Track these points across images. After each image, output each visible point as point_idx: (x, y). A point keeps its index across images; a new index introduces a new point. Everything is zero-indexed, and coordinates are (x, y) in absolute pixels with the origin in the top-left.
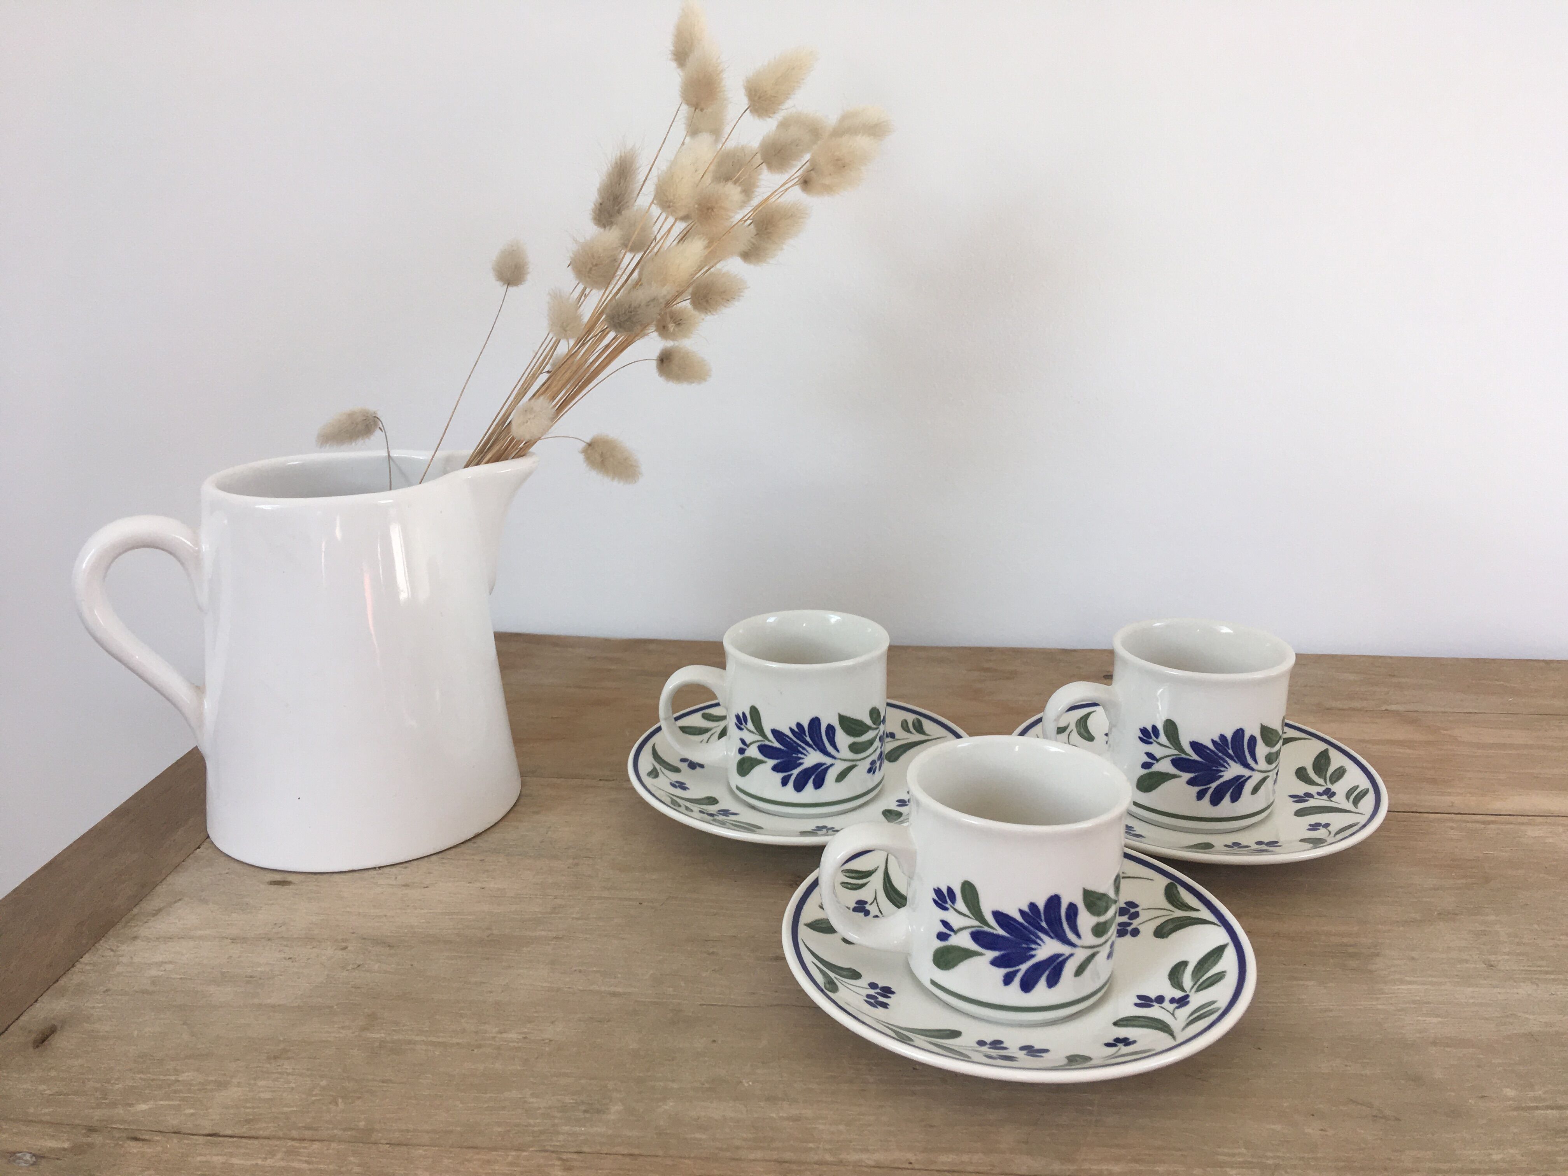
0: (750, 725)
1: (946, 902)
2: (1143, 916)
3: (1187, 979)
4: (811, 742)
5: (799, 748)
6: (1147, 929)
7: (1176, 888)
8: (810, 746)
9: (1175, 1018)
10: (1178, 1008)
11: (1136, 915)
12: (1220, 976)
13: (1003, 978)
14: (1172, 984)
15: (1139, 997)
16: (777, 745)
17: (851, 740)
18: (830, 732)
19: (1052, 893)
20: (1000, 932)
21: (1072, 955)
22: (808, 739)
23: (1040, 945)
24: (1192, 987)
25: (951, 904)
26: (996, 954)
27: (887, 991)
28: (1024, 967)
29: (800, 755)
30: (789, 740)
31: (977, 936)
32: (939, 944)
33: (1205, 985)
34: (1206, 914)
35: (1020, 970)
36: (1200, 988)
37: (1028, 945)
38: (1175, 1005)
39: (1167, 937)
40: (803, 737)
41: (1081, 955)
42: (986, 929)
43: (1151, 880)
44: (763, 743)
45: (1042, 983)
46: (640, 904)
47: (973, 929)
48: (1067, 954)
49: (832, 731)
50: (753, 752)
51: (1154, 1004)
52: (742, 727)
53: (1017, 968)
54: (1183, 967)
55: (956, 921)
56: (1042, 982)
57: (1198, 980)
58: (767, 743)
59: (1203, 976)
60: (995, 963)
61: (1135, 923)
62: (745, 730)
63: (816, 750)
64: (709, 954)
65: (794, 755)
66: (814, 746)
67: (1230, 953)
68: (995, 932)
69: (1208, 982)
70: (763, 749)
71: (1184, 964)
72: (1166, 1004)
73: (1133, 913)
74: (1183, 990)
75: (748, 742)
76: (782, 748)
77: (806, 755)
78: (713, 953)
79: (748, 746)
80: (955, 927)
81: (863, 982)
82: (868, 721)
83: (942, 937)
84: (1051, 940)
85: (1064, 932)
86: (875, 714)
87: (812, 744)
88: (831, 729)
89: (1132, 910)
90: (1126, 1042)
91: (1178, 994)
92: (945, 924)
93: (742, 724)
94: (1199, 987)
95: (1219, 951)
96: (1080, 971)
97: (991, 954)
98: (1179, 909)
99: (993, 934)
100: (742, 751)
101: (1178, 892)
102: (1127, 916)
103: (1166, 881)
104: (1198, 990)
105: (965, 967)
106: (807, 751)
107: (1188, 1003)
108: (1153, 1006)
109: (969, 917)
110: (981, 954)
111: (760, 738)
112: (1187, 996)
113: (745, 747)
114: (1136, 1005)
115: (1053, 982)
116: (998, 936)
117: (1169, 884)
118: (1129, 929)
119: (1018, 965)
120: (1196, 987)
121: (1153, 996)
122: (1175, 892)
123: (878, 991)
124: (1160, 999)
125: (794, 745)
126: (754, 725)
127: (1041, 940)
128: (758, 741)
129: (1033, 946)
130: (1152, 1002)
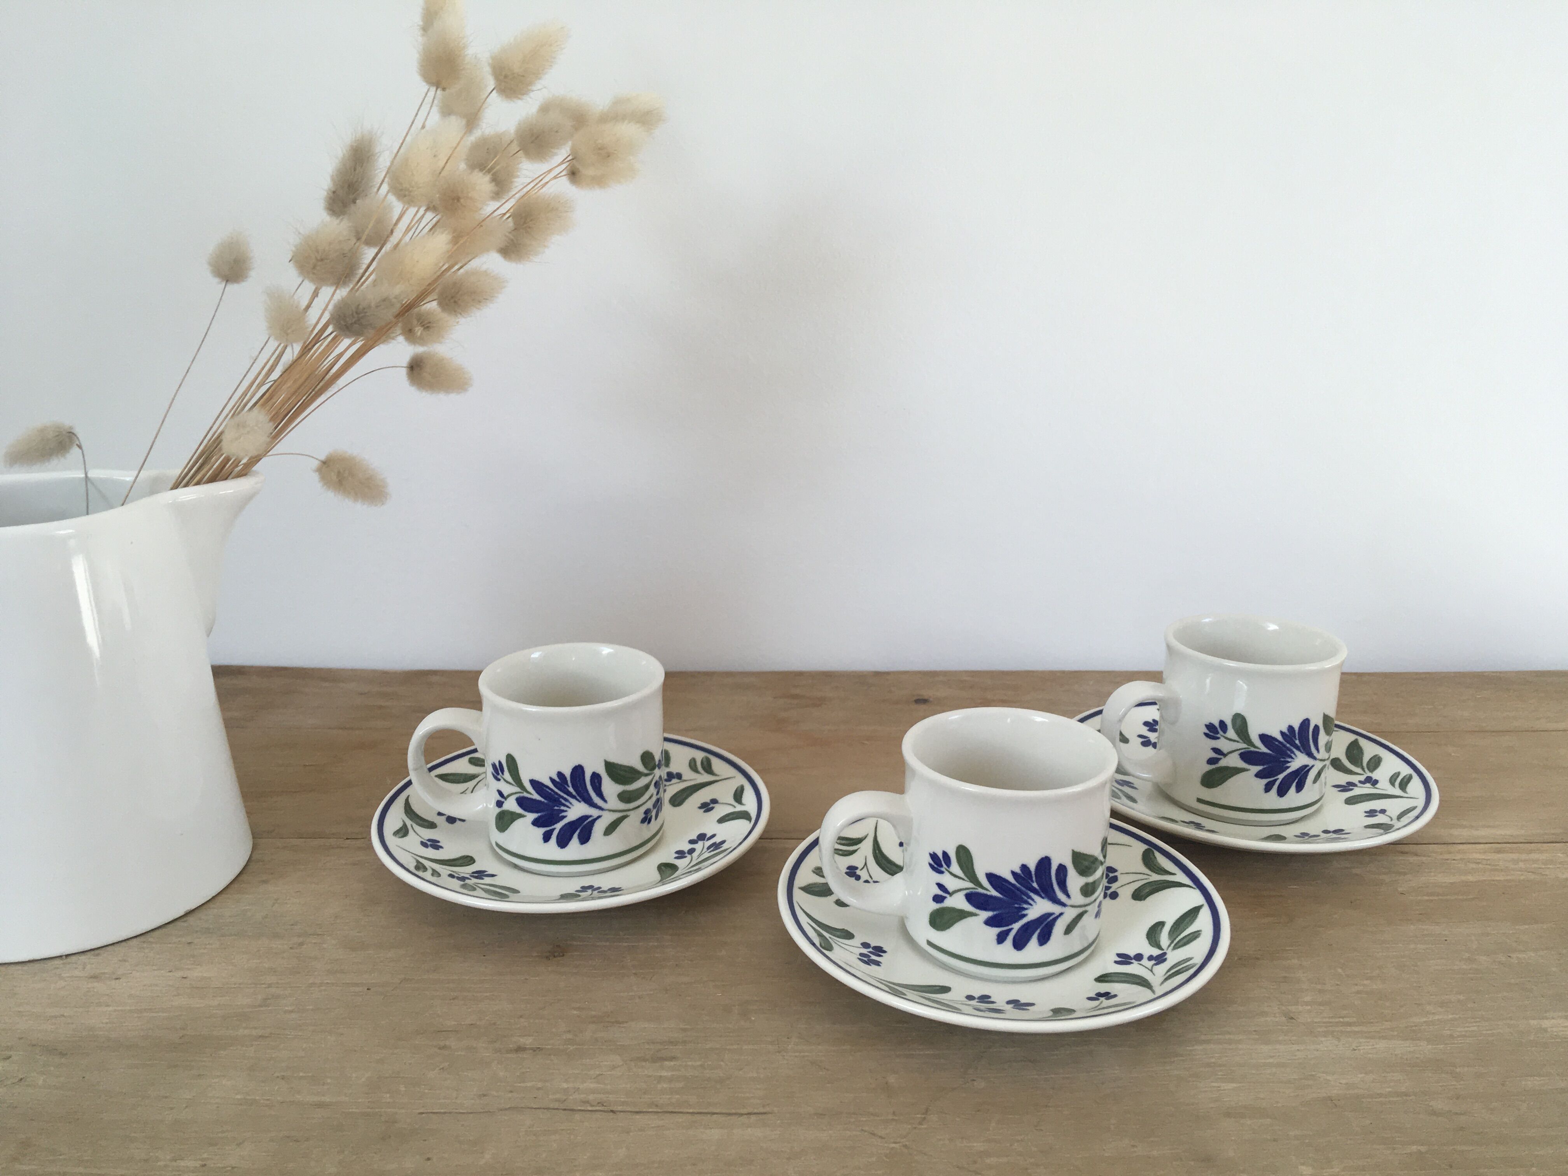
1: (942, 866)
2: (1122, 880)
3: (1164, 939)
6: (1126, 893)
7: (1153, 853)
9: (1154, 974)
10: (1156, 964)
11: (1114, 879)
12: (1196, 935)
13: (996, 937)
14: (1150, 943)
15: (1119, 955)
19: (1042, 855)
20: (994, 893)
21: (1062, 914)
23: (1031, 905)
24: (1169, 946)
25: (947, 868)
26: (990, 914)
27: (880, 951)
28: (1016, 926)
31: (971, 898)
32: (936, 906)
33: (1180, 944)
34: (1181, 877)
35: (1012, 929)
36: (1177, 946)
37: (1020, 905)
38: (1153, 962)
39: (1144, 899)
41: (1070, 914)
42: (980, 890)
43: (1129, 846)
45: (1034, 941)
47: (968, 891)
48: (1057, 913)
51: (1133, 961)
53: (1010, 927)
54: (1159, 928)
55: (951, 883)
57: (1175, 939)
59: (1179, 935)
60: (989, 922)
61: (1114, 887)
67: (1205, 915)
68: (988, 893)
69: (1185, 940)
71: (1161, 924)
72: (1145, 961)
73: (1112, 877)
74: (1160, 948)
80: (950, 890)
81: (858, 942)
83: (938, 899)
84: (1042, 899)
85: (1055, 892)
89: (1111, 875)
90: (1107, 995)
91: (1156, 952)
92: (940, 886)
94: (1175, 945)
95: (1194, 912)
96: (1069, 929)
97: (985, 915)
98: (1156, 873)
99: (986, 895)
101: (1155, 858)
102: (1107, 881)
103: (1143, 847)
104: (1175, 948)
105: (959, 927)
107: (1165, 960)
108: (1132, 963)
109: (963, 879)
110: (975, 915)
112: (1165, 954)
114: (1117, 962)
115: (1044, 939)
116: (991, 897)
117: (1146, 850)
118: (1109, 892)
119: (1011, 924)
120: (1173, 945)
121: (1132, 954)
122: (1152, 856)
123: (872, 950)
124: (1139, 957)
127: (1033, 900)
129: (1026, 906)
130: (1131, 959)
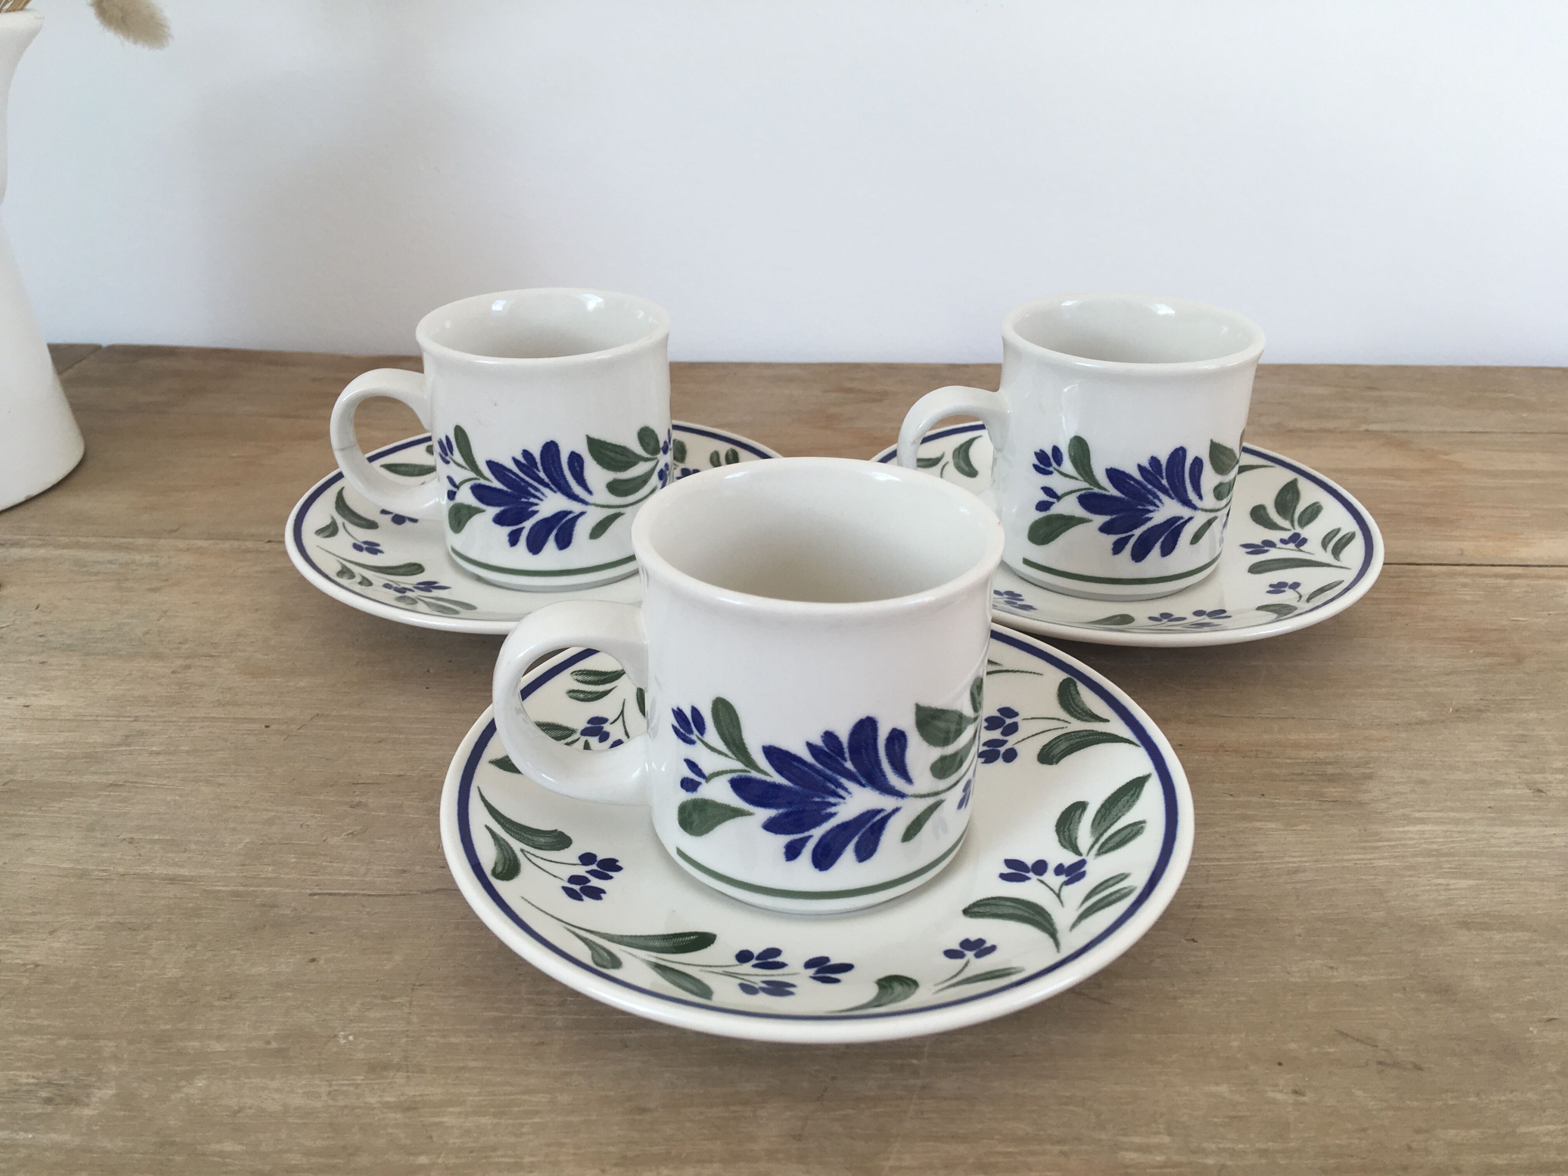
0: (457, 456)
1: (691, 732)
2: (1025, 729)
3: (1084, 834)
4: (547, 480)
5: (530, 489)
6: (1028, 751)
7: (1076, 686)
8: (546, 485)
9: (1061, 902)
10: (1067, 883)
11: (1013, 729)
12: (1136, 830)
13: (784, 850)
14: (1060, 841)
15: (1009, 863)
16: (496, 484)
17: (610, 476)
18: (576, 464)
19: (862, 714)
20: (777, 778)
21: (896, 810)
22: (542, 475)
23: (843, 798)
24: (1092, 847)
25: (700, 736)
26: (771, 813)
27: (609, 867)
28: (817, 833)
29: (532, 500)
30: (514, 477)
31: (740, 785)
32: (685, 796)
33: (1110, 844)
34: (1118, 727)
35: (810, 837)
36: (1104, 850)
37: (824, 798)
38: (1063, 878)
39: (1057, 762)
40: (534, 472)
41: (911, 809)
42: (754, 774)
43: (1038, 674)
44: (477, 482)
46: (266, 727)
47: (735, 775)
48: (889, 809)
49: (578, 461)
50: (466, 496)
51: (1031, 875)
52: (448, 458)
53: (806, 834)
54: (1078, 812)
55: (708, 762)
56: (849, 854)
57: (1101, 835)
58: (482, 482)
59: (1109, 827)
60: (771, 826)
61: (1012, 741)
62: (452, 462)
63: (555, 492)
64: (352, 807)
65: (523, 500)
66: (553, 486)
67: (1153, 791)
68: (768, 779)
69: (1117, 839)
70: (480, 491)
71: (1080, 807)
72: (1049, 876)
73: (1009, 725)
74: (1077, 852)
75: (457, 482)
76: (505, 488)
77: (541, 500)
78: (359, 805)
79: (457, 487)
80: (707, 771)
81: (571, 854)
82: (636, 447)
83: (688, 785)
84: (862, 788)
85: (883, 775)
86: (646, 436)
87: (550, 483)
88: (576, 460)
89: (1008, 721)
90: (980, 948)
91: (1069, 858)
92: (692, 765)
93: (447, 455)
94: (1099, 849)
95: (1135, 787)
96: (912, 832)
97: (764, 814)
98: (1079, 719)
99: (764, 782)
100: (451, 495)
101: (1078, 693)
102: (1000, 730)
103: (1062, 676)
104: (1100, 853)
105: (723, 832)
106: (543, 494)
107: (1083, 875)
108: (1028, 878)
109: (726, 756)
110: (749, 814)
111: (472, 475)
112: (1083, 863)
113: (455, 489)
114: (1003, 877)
115: (865, 852)
116: (775, 786)
117: (1064, 680)
118: (1002, 750)
119: (808, 829)
120: (1097, 846)
121: (1030, 861)
122: (1073, 692)
123: (594, 867)
124: (1040, 867)
125: (523, 484)
126: (463, 456)
127: (846, 789)
128: (470, 480)
129: (832, 800)
130: (1028, 871)
